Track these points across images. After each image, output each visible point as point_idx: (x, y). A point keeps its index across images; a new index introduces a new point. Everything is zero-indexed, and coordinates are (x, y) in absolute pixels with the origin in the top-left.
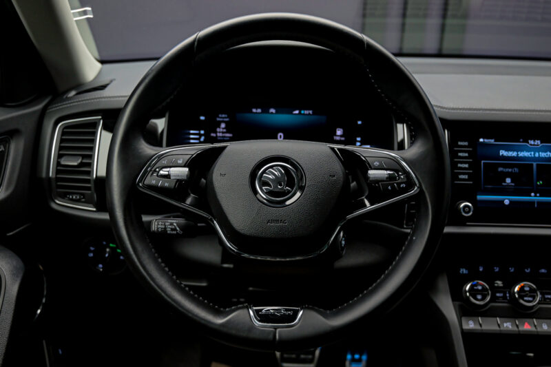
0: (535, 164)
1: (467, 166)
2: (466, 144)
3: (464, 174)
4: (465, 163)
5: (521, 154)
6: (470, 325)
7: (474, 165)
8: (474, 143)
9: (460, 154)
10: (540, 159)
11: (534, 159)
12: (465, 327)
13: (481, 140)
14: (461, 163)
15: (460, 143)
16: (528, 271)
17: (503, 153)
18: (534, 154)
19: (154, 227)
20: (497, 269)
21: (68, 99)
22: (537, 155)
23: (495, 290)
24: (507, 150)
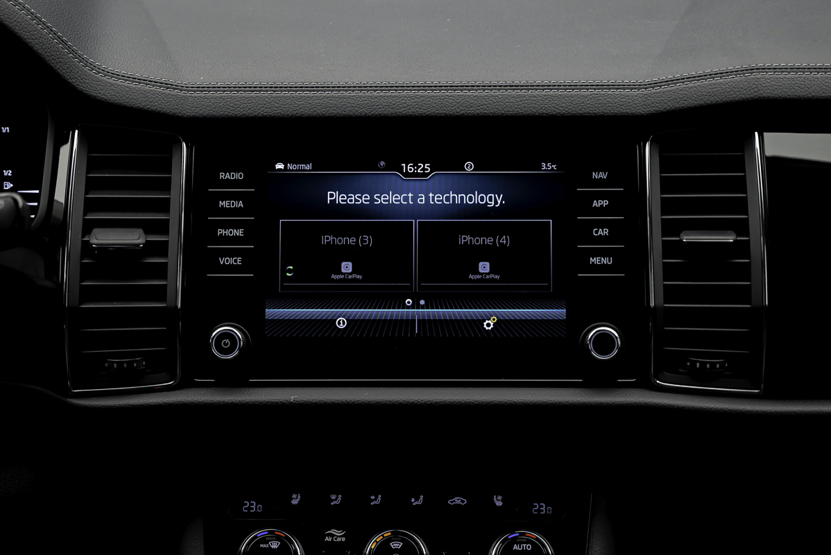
0: (415, 223)
1: (239, 233)
2: (238, 176)
3: (231, 254)
4: (236, 225)
5: (381, 200)
8: (259, 174)
9: (224, 204)
10: (429, 209)
11: (415, 211)
13: (280, 166)
14: (226, 225)
15: (222, 176)
16: (418, 502)
17: (333, 196)
18: (414, 199)
20: (337, 500)
22: (422, 200)
24: (345, 190)
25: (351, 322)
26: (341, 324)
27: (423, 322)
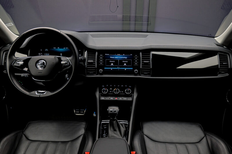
2: (102, 55)
3: (101, 63)
4: (102, 60)
5: (115, 58)
6: (103, 98)
7: (104, 61)
8: (104, 55)
9: (101, 58)
10: (120, 59)
11: (118, 59)
12: (101, 99)
13: (106, 54)
15: (101, 55)
16: (119, 86)
17: (111, 57)
19: (22, 76)
20: (111, 86)
21: (7, 46)
22: (119, 58)
23: (109, 90)
24: (112, 57)
25: (113, 69)
26: (112, 69)
27: (119, 69)
